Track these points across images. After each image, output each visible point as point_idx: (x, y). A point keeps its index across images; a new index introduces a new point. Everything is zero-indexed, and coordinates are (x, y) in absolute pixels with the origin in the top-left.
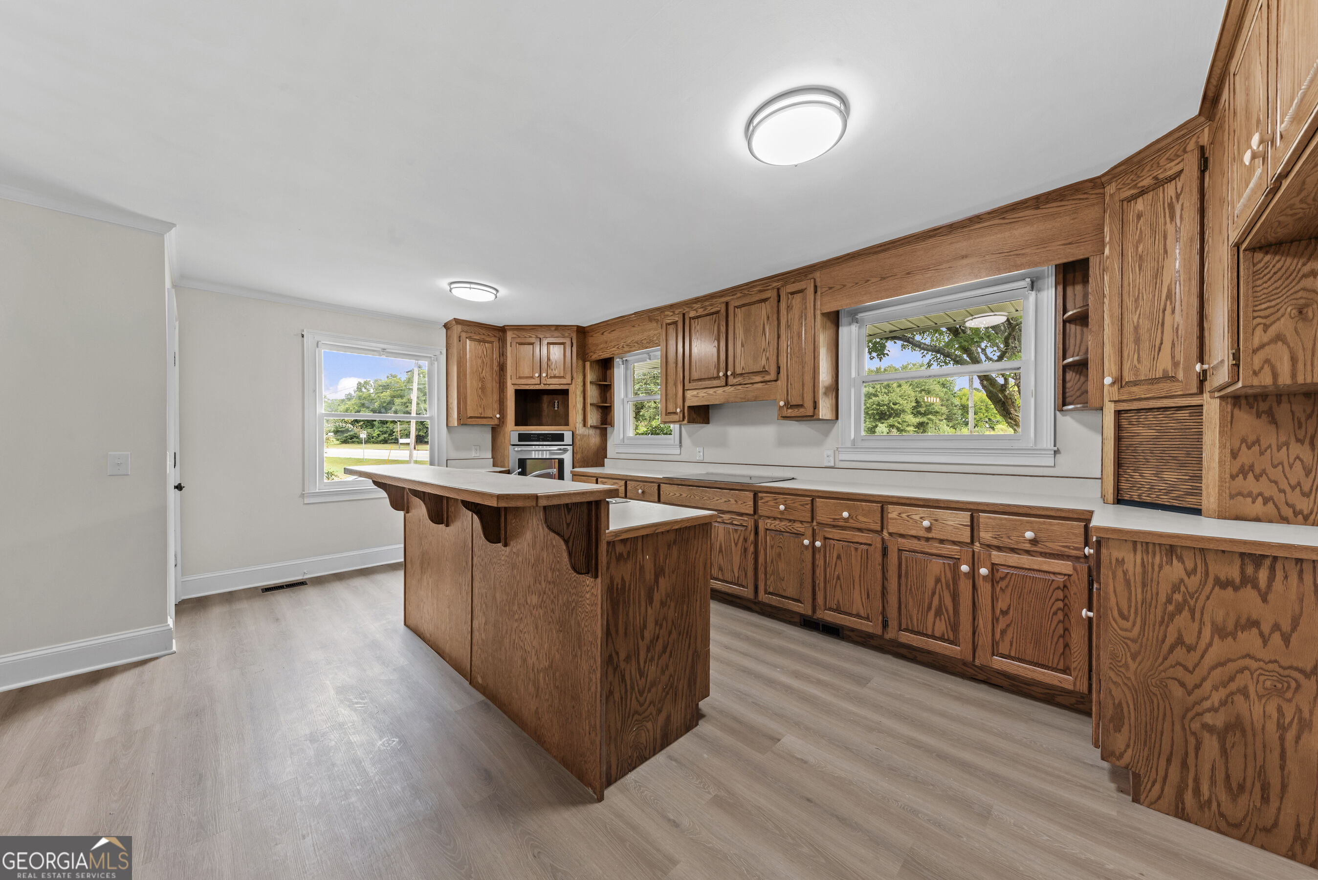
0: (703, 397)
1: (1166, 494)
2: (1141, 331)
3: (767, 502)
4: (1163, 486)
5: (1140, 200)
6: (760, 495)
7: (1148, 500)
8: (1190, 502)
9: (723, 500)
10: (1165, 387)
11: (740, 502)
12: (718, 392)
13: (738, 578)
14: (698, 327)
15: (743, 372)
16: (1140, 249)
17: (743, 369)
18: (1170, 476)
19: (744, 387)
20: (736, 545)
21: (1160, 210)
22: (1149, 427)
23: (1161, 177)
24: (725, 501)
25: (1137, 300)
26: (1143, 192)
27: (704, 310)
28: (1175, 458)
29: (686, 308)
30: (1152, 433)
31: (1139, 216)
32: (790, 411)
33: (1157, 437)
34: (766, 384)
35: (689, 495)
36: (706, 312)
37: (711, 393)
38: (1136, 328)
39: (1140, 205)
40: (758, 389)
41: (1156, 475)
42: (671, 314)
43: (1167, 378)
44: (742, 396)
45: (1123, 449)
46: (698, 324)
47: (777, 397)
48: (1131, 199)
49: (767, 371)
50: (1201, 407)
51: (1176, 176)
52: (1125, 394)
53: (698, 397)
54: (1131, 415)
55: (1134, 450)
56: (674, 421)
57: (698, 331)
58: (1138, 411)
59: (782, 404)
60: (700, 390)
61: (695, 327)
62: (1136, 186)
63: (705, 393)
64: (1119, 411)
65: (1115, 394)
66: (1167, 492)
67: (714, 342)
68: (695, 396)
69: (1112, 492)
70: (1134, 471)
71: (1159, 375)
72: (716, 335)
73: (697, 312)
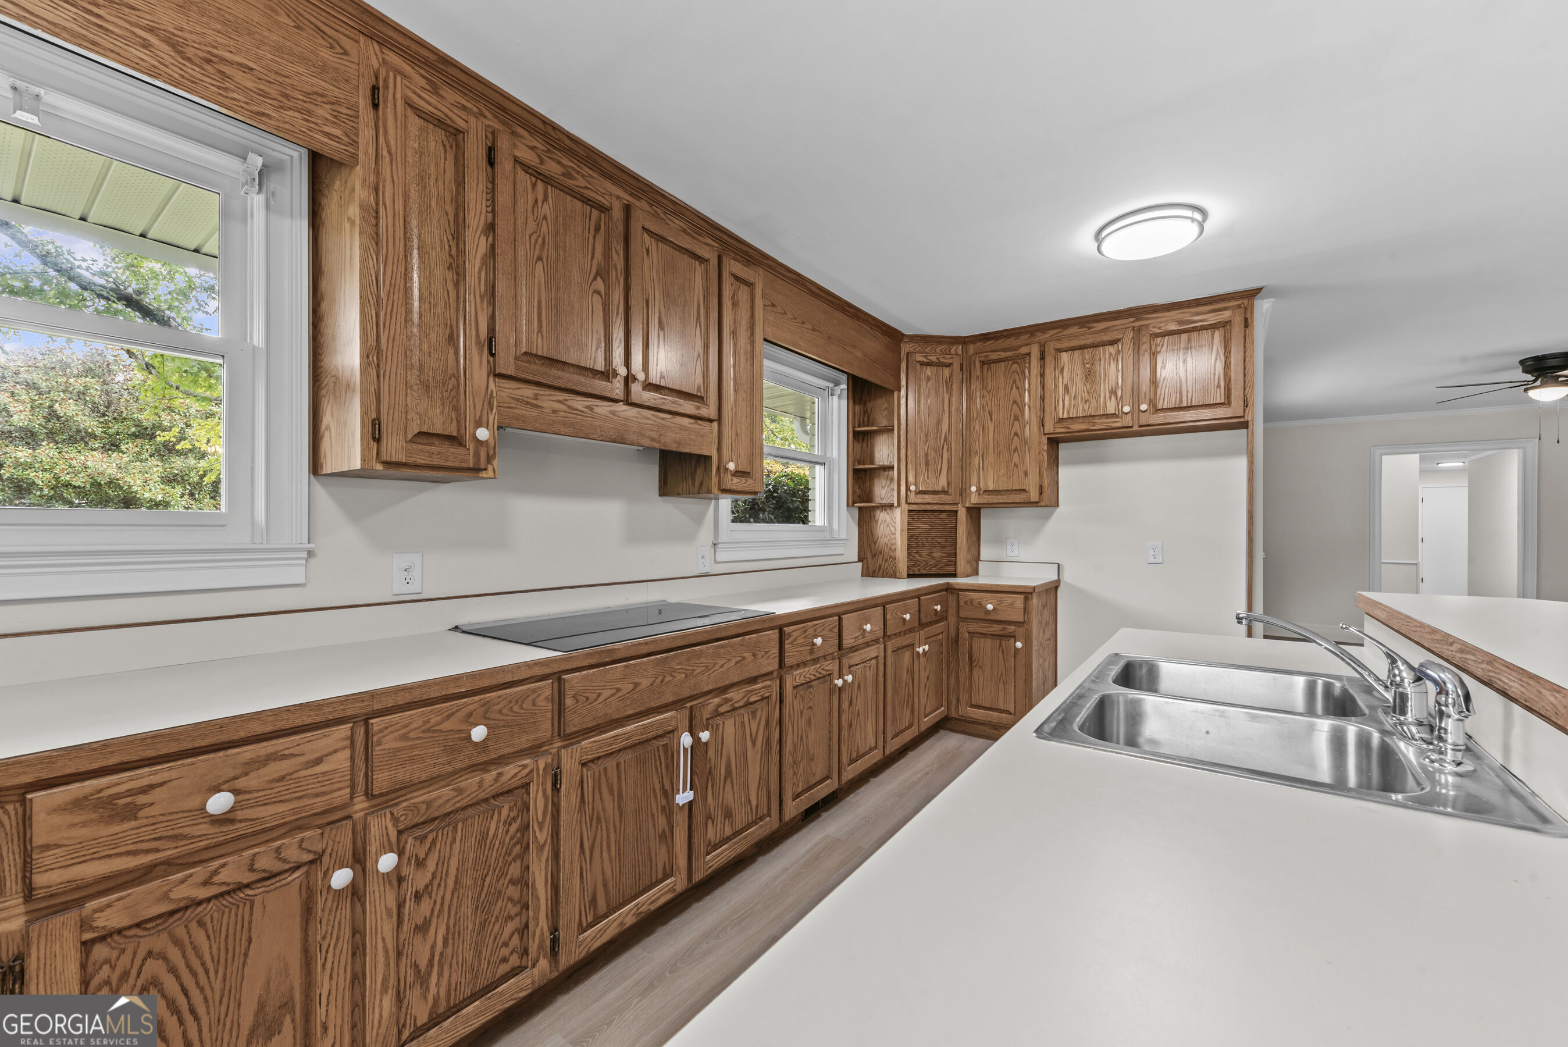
0: (555, 411)
1: (934, 567)
2: (929, 458)
3: (795, 640)
4: (933, 562)
5: (929, 367)
6: (787, 630)
7: (924, 572)
8: (950, 569)
9: (733, 663)
10: (943, 498)
11: (760, 654)
13: (757, 806)
14: (546, 206)
15: (662, 384)
16: (929, 401)
18: (937, 555)
19: (657, 417)
20: (754, 743)
21: (941, 381)
22: (925, 523)
23: (942, 360)
24: (737, 663)
25: (927, 435)
26: (930, 364)
27: (563, 174)
28: (939, 543)
29: (487, 111)
30: (926, 527)
31: (928, 379)
32: (736, 480)
33: (930, 530)
34: (696, 423)
35: (660, 678)
36: (571, 183)
37: (580, 407)
38: (927, 455)
39: (929, 371)
40: (683, 428)
41: (928, 555)
42: (421, 80)
43: (944, 492)
44: (654, 435)
45: (910, 538)
46: (545, 198)
47: (711, 451)
48: (922, 364)
49: (702, 398)
50: (956, 512)
51: (949, 365)
52: (920, 499)
53: (537, 406)
54: (914, 514)
55: (917, 539)
56: (449, 464)
57: (545, 218)
58: (919, 511)
59: (731, 466)
60: (548, 392)
61: (536, 201)
62: (926, 357)
63: (559, 401)
64: (910, 511)
65: (913, 498)
66: (935, 565)
67: (595, 279)
68: (528, 403)
69: (905, 569)
70: (916, 553)
71: (940, 489)
72: (599, 265)
73: (542, 162)
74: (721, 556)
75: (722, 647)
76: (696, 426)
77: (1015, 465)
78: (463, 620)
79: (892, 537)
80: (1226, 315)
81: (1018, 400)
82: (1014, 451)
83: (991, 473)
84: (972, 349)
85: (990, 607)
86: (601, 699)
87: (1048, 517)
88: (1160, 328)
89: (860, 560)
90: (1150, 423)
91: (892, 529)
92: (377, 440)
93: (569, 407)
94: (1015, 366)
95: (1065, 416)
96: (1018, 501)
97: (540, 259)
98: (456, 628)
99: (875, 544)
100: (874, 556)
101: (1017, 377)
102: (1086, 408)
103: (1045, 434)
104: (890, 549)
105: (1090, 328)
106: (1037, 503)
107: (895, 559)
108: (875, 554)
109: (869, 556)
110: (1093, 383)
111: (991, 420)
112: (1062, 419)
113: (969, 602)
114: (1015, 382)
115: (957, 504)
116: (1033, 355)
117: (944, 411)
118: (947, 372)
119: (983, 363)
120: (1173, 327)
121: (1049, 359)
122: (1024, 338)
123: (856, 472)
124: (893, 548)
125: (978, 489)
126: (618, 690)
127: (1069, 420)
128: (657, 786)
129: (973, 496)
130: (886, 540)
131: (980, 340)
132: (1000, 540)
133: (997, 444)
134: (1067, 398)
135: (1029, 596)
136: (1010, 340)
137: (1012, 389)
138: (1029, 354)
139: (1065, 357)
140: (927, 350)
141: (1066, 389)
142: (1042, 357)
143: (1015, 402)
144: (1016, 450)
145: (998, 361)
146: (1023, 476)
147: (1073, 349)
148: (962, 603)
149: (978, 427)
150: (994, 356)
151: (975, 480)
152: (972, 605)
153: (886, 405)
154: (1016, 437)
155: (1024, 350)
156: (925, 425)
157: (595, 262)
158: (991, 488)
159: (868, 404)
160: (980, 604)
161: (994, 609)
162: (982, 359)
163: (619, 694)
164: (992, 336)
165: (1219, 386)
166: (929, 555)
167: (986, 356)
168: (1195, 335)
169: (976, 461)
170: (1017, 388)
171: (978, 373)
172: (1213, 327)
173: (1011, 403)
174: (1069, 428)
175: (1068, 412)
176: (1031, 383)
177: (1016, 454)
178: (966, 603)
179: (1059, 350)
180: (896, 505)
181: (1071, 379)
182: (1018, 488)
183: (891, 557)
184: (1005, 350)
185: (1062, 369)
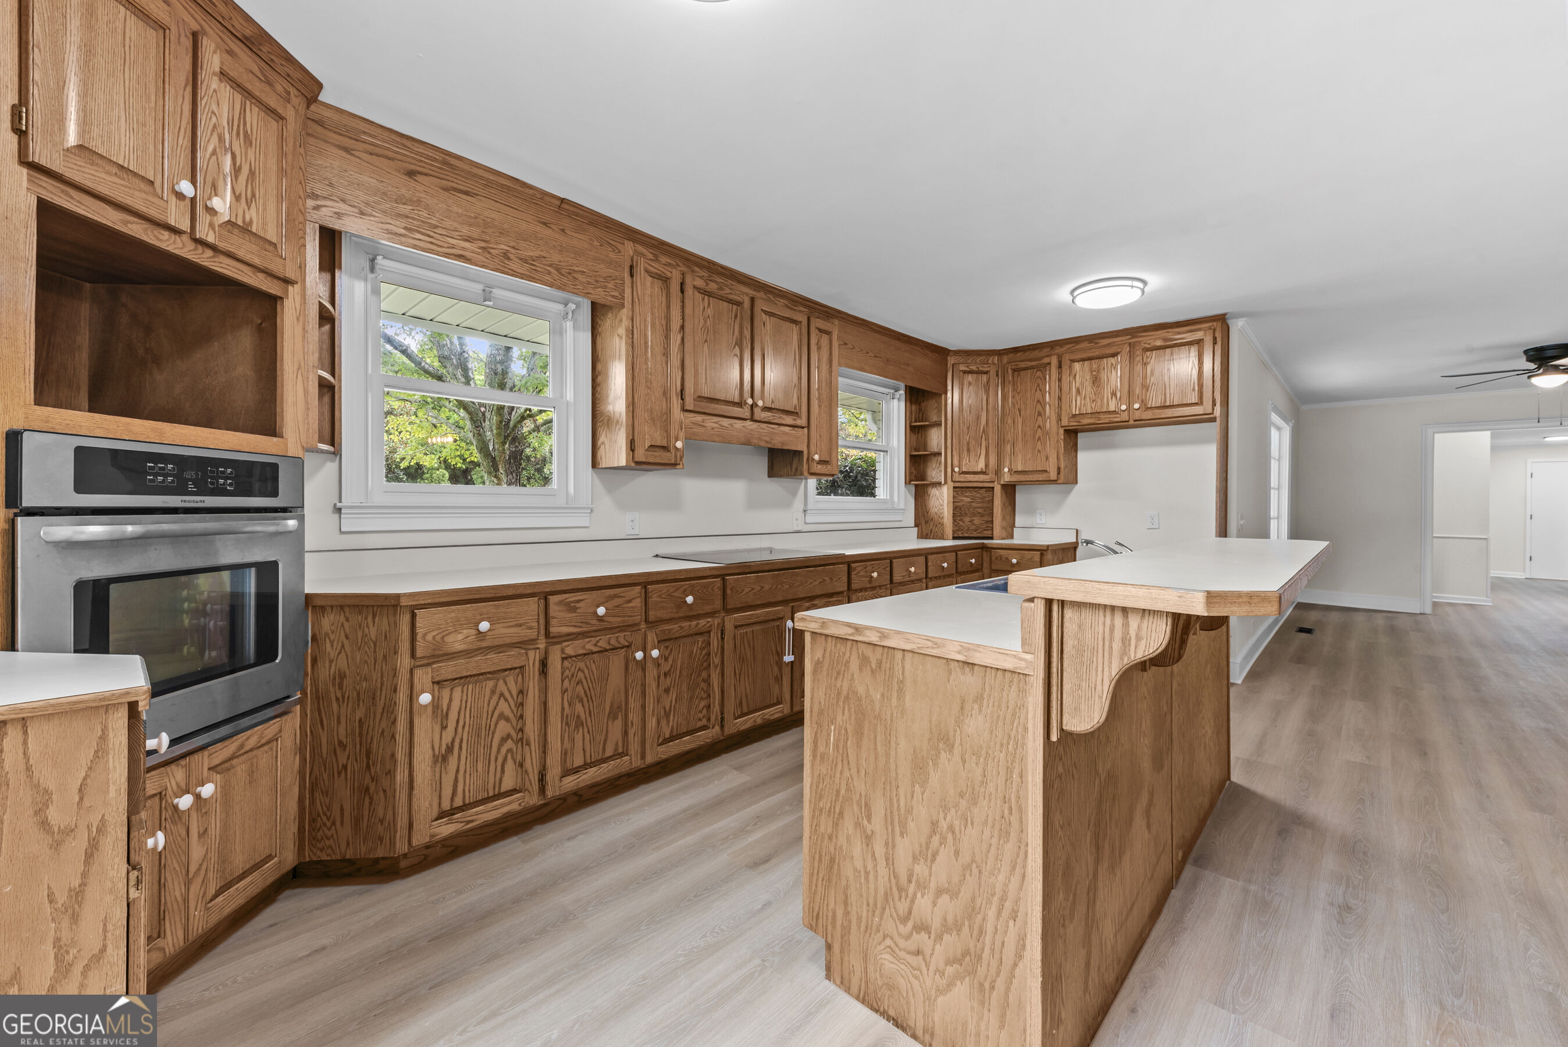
0: (713, 428)
1: (972, 531)
2: (970, 446)
4: (974, 527)
5: (970, 375)
6: (852, 565)
7: (966, 535)
8: (988, 533)
9: (817, 582)
10: (982, 477)
11: (835, 579)
12: (736, 426)
14: (709, 309)
15: (773, 407)
17: (773, 402)
18: (977, 521)
19: (769, 427)
21: (980, 386)
22: (967, 497)
23: (980, 369)
24: (820, 582)
25: (968, 428)
26: (971, 372)
27: (717, 288)
28: (979, 513)
29: (681, 264)
30: (968, 500)
31: (970, 384)
32: (819, 466)
33: (971, 502)
34: (794, 430)
35: (775, 586)
36: (721, 293)
37: (726, 425)
38: (968, 444)
39: (970, 378)
40: (785, 433)
42: (651, 256)
43: (982, 473)
44: (768, 439)
45: (955, 508)
46: (709, 305)
47: (802, 447)
48: (965, 372)
49: (797, 413)
50: (993, 488)
51: (986, 373)
52: (962, 478)
53: (704, 426)
54: (959, 490)
55: (960, 509)
56: (663, 462)
57: (709, 317)
58: (962, 487)
59: (816, 457)
60: (709, 417)
61: (704, 308)
62: (968, 367)
63: (715, 422)
64: (954, 488)
65: (957, 477)
66: (976, 530)
67: (735, 347)
68: (699, 425)
69: (951, 532)
70: (960, 520)
71: (979, 470)
72: (737, 338)
73: (707, 285)
74: (809, 519)
75: (811, 571)
76: (793, 432)
77: (1039, 451)
78: (661, 551)
79: (941, 508)
80: (1199, 335)
81: (1041, 400)
82: (1038, 440)
83: (1020, 457)
84: (1005, 359)
85: (1014, 561)
86: (744, 593)
87: (1070, 491)
88: (1149, 344)
89: (916, 525)
90: (1143, 418)
91: (941, 501)
92: (633, 450)
93: (720, 425)
94: (1039, 373)
95: (1077, 413)
96: (1041, 479)
97: (706, 341)
98: (657, 556)
99: (928, 513)
100: (926, 522)
101: (1040, 381)
102: (1093, 407)
103: (1062, 427)
104: (939, 517)
105: (1096, 343)
106: (1056, 481)
107: (943, 525)
108: (928, 521)
109: (923, 522)
110: (1098, 386)
111: (1020, 415)
112: (1075, 415)
113: (999, 558)
114: (1038, 385)
115: (993, 482)
116: (1052, 364)
117: (982, 408)
118: (985, 377)
119: (1014, 370)
120: (1159, 343)
121: (1065, 368)
122: (1046, 351)
123: (912, 456)
124: (941, 516)
125: (1010, 470)
126: (753, 589)
127: (1081, 416)
128: (774, 649)
129: (1006, 475)
130: (936, 510)
131: (1011, 352)
132: (1031, 511)
133: (1024, 434)
134: (1079, 398)
135: (1045, 552)
136: (1035, 352)
137: (1036, 391)
138: (1050, 364)
139: (1077, 366)
140: (969, 361)
141: (1078, 391)
142: (1060, 367)
143: (1038, 401)
144: (1039, 439)
145: (1026, 369)
146: (1045, 460)
147: (1083, 360)
148: (993, 558)
149: (1010, 421)
150: (1023, 365)
151: (1007, 463)
152: (1001, 559)
153: (936, 405)
154: (1039, 429)
155: (1046, 360)
156: (967, 420)
157: (734, 337)
158: (1020, 469)
159: (922, 404)
160: (1007, 558)
161: (1017, 562)
162: (1013, 367)
163: (753, 592)
164: (1021, 349)
165: (1194, 390)
166: (970, 522)
167: (1016, 365)
168: (1176, 349)
169: (1008, 447)
170: (1040, 390)
171: (1011, 378)
172: (1190, 344)
173: (1035, 402)
174: (1080, 422)
175: (1080, 410)
176: (1050, 386)
177: (1039, 442)
178: (997, 558)
179: (1073, 361)
180: (943, 483)
181: (1082, 384)
182: (1040, 469)
183: (940, 523)
184: (1031, 360)
185: (1075, 375)
